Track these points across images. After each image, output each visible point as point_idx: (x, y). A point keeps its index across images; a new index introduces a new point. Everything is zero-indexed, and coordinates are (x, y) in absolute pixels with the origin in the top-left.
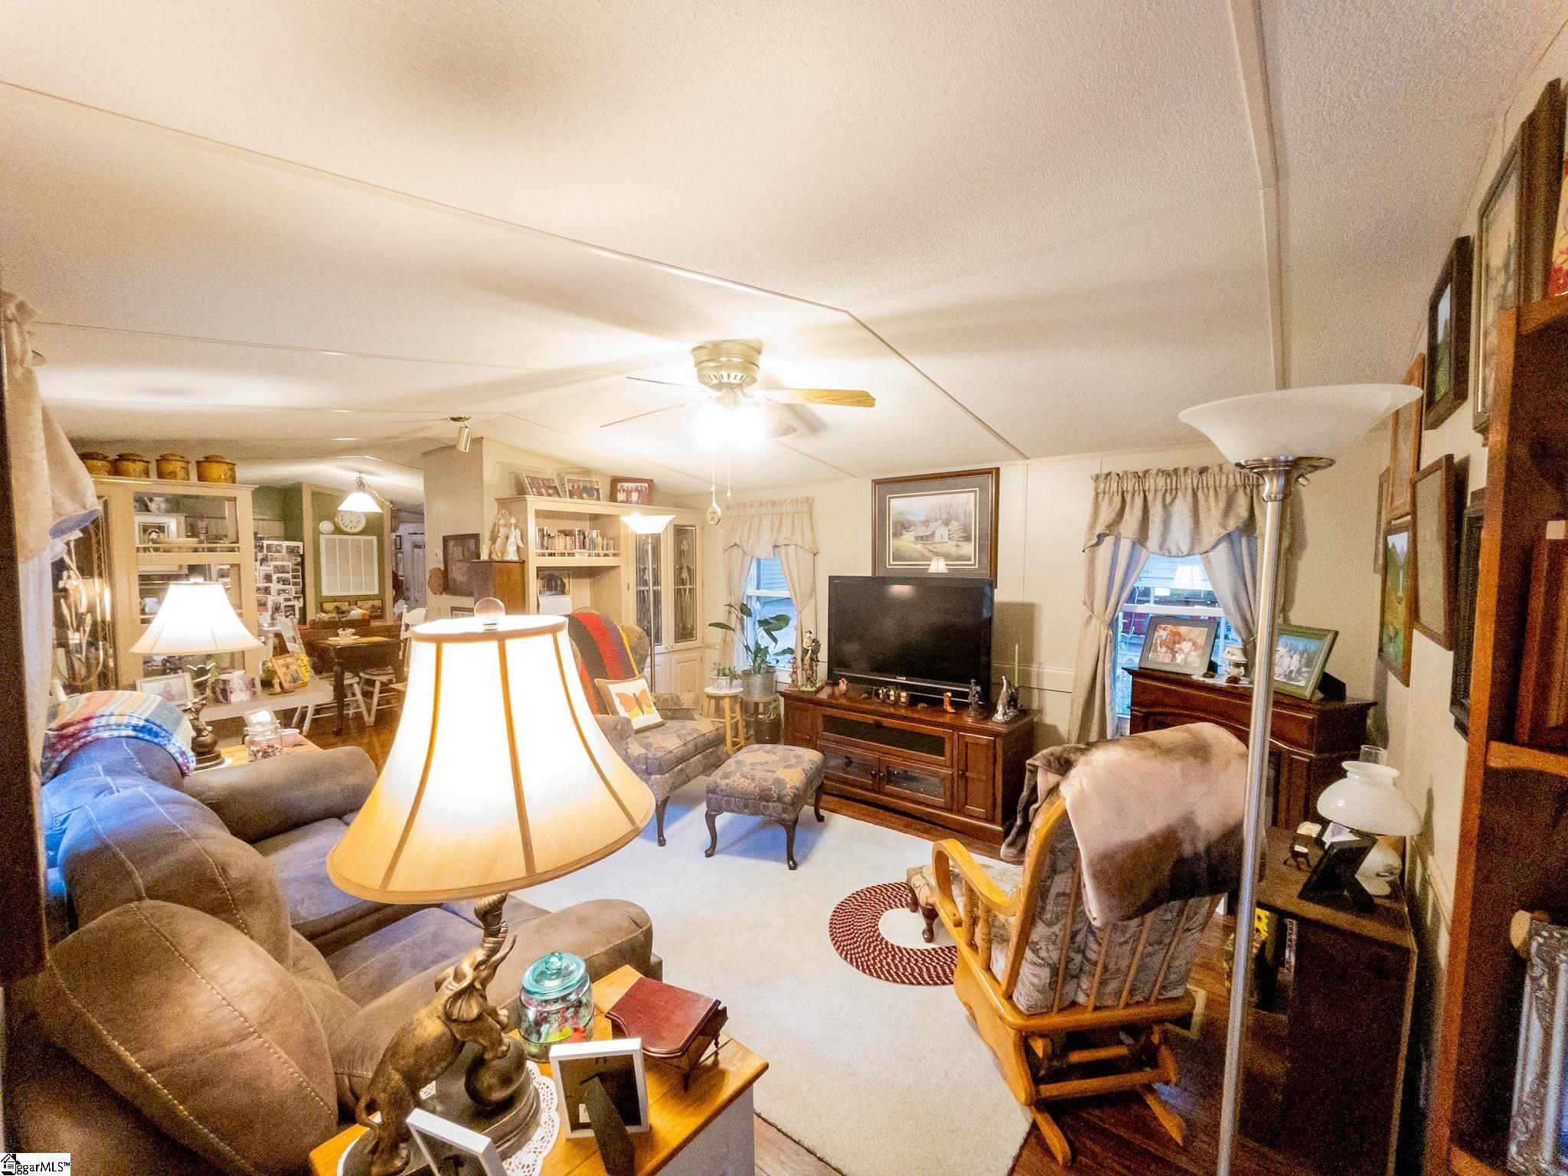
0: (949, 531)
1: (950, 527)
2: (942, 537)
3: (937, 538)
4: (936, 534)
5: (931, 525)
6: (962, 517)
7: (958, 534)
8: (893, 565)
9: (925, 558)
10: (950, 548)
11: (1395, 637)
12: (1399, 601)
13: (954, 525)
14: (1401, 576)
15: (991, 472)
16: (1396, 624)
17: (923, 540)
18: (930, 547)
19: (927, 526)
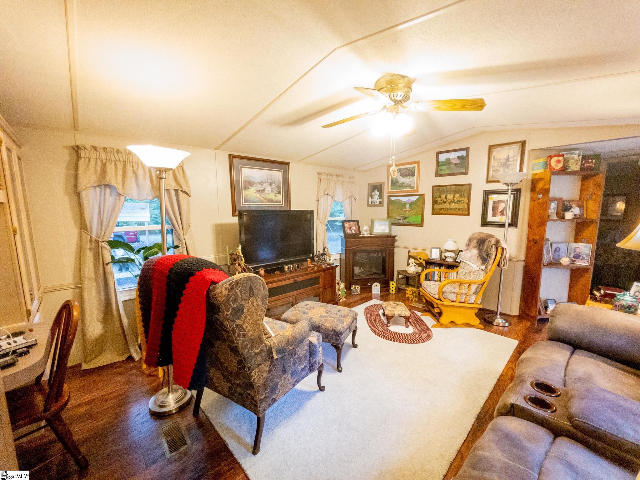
1: (272, 187)
2: (269, 191)
4: (266, 189)
6: (277, 182)
7: (276, 190)
8: (245, 205)
9: (262, 202)
10: (272, 196)
11: (405, 218)
12: (406, 211)
13: (274, 186)
14: (408, 206)
15: (288, 164)
16: (403, 216)
17: (260, 192)
18: (263, 196)
19: (262, 185)
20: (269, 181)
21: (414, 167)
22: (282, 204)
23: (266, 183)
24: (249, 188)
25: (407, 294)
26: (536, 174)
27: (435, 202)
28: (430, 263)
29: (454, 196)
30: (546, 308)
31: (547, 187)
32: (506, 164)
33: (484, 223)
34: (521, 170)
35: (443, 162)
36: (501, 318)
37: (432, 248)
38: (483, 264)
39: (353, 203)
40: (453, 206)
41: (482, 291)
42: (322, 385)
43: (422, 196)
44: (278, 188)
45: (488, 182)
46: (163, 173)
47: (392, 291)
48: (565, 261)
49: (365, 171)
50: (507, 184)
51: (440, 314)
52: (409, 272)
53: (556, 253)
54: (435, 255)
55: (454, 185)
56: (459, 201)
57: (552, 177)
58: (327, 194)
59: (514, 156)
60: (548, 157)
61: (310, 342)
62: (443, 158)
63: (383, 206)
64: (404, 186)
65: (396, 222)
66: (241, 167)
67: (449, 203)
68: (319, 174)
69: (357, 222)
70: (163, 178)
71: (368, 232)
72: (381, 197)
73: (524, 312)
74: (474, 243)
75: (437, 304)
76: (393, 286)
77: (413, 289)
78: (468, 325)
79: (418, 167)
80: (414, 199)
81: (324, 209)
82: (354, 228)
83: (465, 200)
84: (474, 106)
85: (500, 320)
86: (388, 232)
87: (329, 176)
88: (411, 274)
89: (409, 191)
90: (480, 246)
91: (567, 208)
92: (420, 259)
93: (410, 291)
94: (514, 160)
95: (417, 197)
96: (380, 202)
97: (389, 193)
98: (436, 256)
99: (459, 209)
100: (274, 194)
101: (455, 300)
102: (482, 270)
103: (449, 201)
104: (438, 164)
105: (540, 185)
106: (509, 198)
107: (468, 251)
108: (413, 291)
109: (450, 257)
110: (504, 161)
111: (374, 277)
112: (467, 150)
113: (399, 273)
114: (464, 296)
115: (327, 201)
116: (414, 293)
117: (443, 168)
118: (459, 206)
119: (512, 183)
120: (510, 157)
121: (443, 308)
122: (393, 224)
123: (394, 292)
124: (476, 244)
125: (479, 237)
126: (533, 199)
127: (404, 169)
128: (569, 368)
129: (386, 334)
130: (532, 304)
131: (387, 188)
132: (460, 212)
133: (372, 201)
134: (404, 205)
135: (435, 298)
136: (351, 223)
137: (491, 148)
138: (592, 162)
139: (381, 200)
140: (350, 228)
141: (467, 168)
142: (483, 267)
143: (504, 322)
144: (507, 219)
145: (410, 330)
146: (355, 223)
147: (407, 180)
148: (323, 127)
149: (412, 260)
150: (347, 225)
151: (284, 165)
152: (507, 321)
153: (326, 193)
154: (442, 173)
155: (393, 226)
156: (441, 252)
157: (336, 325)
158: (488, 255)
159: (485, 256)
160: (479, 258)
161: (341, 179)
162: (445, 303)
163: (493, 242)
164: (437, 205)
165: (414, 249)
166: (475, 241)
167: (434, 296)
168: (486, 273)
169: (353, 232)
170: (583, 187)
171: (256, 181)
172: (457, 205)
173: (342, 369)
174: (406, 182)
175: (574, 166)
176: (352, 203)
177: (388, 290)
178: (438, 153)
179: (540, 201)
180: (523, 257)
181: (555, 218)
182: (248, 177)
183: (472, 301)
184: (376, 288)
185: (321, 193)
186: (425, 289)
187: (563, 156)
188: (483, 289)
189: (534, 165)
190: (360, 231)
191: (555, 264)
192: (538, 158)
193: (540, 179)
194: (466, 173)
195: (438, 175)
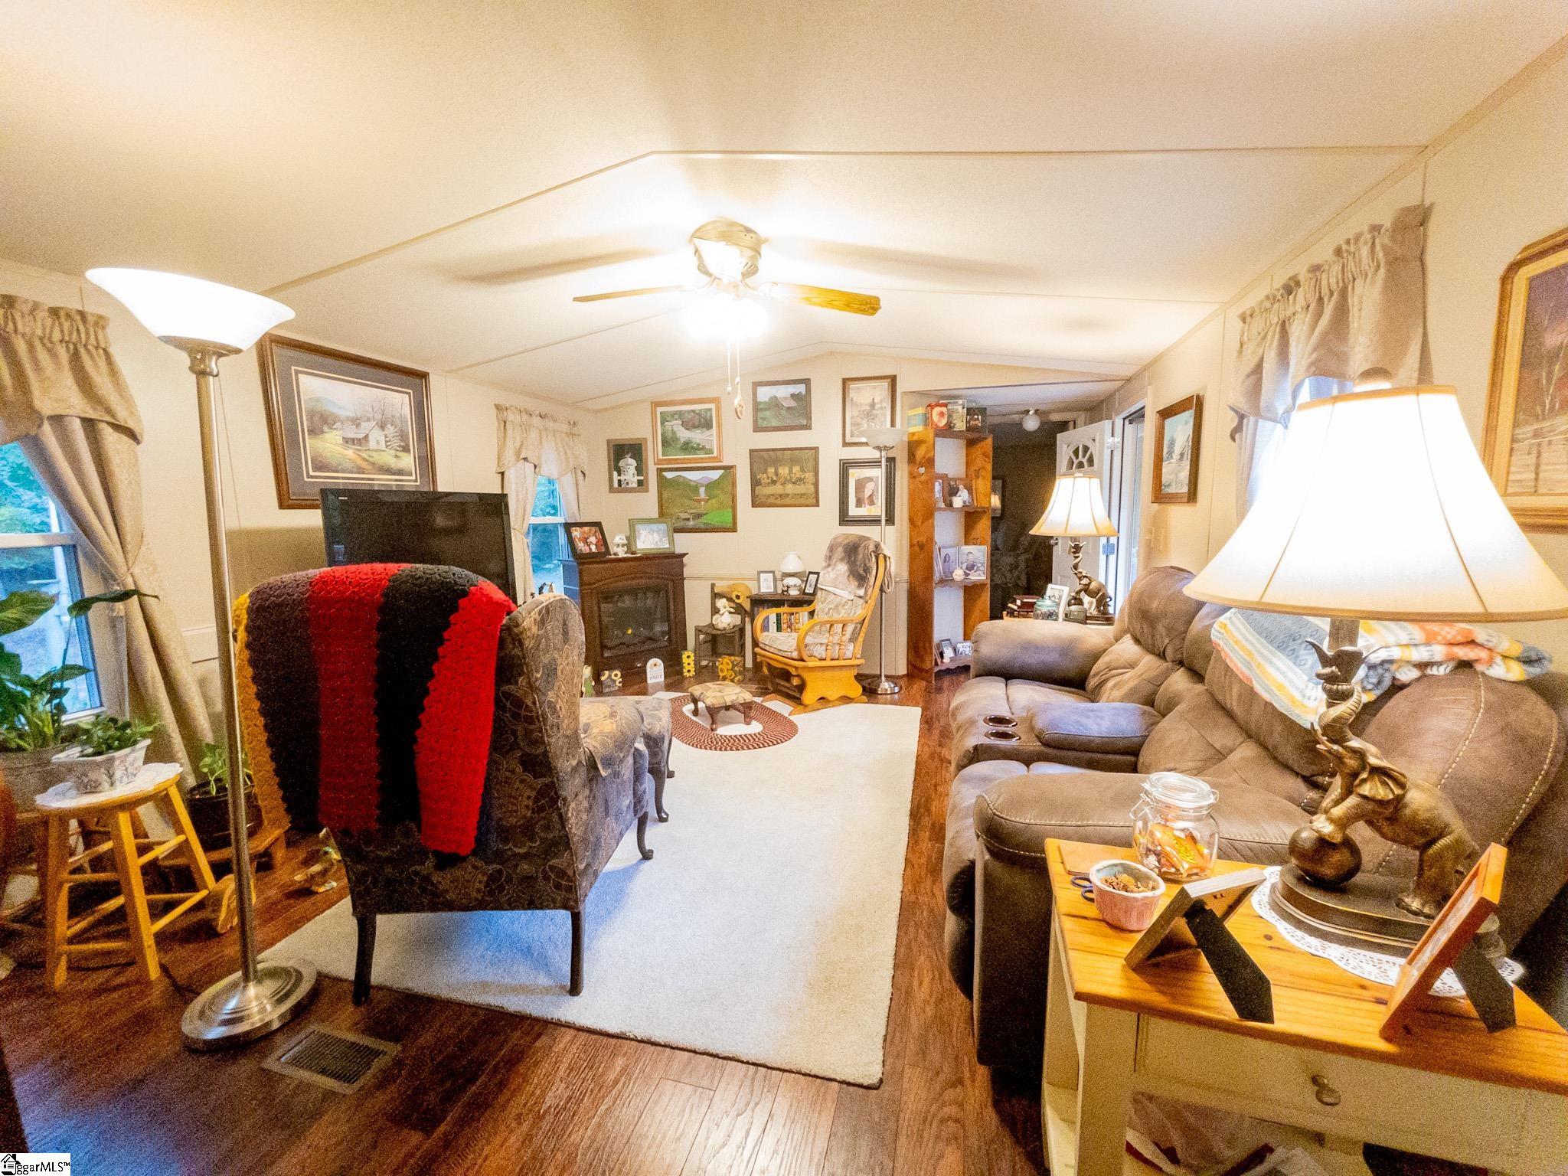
0: (386, 437)
1: (386, 432)
2: (378, 442)
3: (372, 444)
4: (370, 437)
5: (363, 424)
6: (398, 422)
7: (396, 443)
8: (312, 477)
9: (361, 470)
10: (388, 458)
11: (699, 516)
12: (699, 501)
13: (390, 430)
14: (702, 490)
15: (423, 376)
16: (694, 511)
17: (354, 444)
18: (365, 455)
19: (358, 425)
20: (378, 416)
21: (710, 410)
22: (414, 478)
23: (368, 420)
24: (323, 432)
25: (722, 671)
26: (913, 434)
27: (755, 483)
28: (759, 602)
29: (791, 471)
30: (942, 655)
31: (931, 455)
32: (870, 413)
33: (845, 519)
34: (893, 424)
35: (765, 403)
36: (887, 681)
37: (759, 573)
38: (860, 586)
39: (581, 483)
40: (790, 489)
41: (862, 634)
42: (647, 848)
43: (729, 469)
44: (403, 436)
45: (845, 444)
46: (210, 360)
47: (689, 671)
48: (958, 574)
49: (597, 412)
50: (878, 448)
51: (801, 688)
52: (720, 626)
53: (946, 564)
54: (767, 587)
55: (789, 449)
56: (800, 480)
57: (937, 439)
58: (525, 459)
59: (881, 402)
60: (929, 405)
61: (636, 749)
62: (765, 394)
63: (647, 491)
64: (693, 448)
65: (679, 524)
66: (297, 372)
67: (783, 484)
68: (498, 407)
69: (598, 525)
70: (210, 374)
71: (625, 548)
72: (639, 470)
73: (914, 666)
74: (840, 552)
75: (796, 668)
76: (688, 660)
77: (733, 658)
78: (846, 699)
79: (718, 409)
80: (715, 475)
81: (517, 495)
82: (593, 539)
83: (809, 476)
84: (863, 307)
85: (886, 684)
86: (667, 546)
87: (525, 417)
88: (725, 629)
89: (702, 458)
90: (849, 556)
91: (954, 492)
92: (738, 597)
93: (728, 664)
94: (881, 408)
95: (721, 472)
96: (640, 483)
97: (658, 462)
98: (769, 588)
99: (802, 495)
100: (393, 452)
101: (824, 656)
102: (860, 597)
103: (782, 480)
104: (757, 407)
105: (920, 453)
106: (879, 473)
107: (830, 569)
108: (732, 663)
109: (795, 585)
110: (868, 408)
111: (646, 647)
112: (806, 382)
113: (699, 630)
114: (837, 647)
115: (525, 477)
116: (736, 665)
117: (767, 414)
118: (800, 489)
119: (885, 447)
120: (876, 401)
121: (805, 675)
122: (677, 530)
123: (693, 673)
124: (843, 554)
125: (846, 542)
126: (913, 476)
127: (689, 412)
128: (1010, 700)
129: (717, 743)
130: (925, 648)
131: (654, 453)
132: (802, 501)
133: (620, 481)
134: (694, 488)
135: (793, 659)
136: (586, 529)
137: (845, 382)
138: (978, 419)
139: (641, 478)
140: (585, 540)
141: (809, 418)
142: (861, 592)
143: (892, 685)
144: (878, 510)
145: (756, 727)
146: (593, 529)
147: (697, 436)
148: (576, 299)
149: (721, 603)
150: (576, 533)
151: (414, 378)
152: (896, 685)
153: (522, 456)
154: (765, 424)
155: (677, 536)
156: (775, 580)
157: (649, 724)
158: (867, 570)
159: (861, 572)
160: (851, 578)
161: (550, 424)
162: (810, 664)
163: (872, 548)
164: (760, 487)
165: (722, 579)
166: (840, 549)
167: (789, 655)
168: (867, 602)
169: (594, 548)
170: (969, 458)
171: (343, 414)
172: (797, 487)
173: (667, 815)
174: (694, 440)
175: (960, 425)
176: (577, 485)
177: (680, 673)
178: (756, 385)
179: (923, 478)
180: (905, 575)
181: (943, 506)
182: (318, 400)
183: (849, 654)
184: (655, 670)
185: (509, 455)
186: (767, 648)
187: (946, 405)
188: (864, 629)
189: (909, 418)
190: (607, 548)
191: (947, 581)
192: (913, 407)
193: (920, 442)
194: (808, 427)
195: (757, 429)
